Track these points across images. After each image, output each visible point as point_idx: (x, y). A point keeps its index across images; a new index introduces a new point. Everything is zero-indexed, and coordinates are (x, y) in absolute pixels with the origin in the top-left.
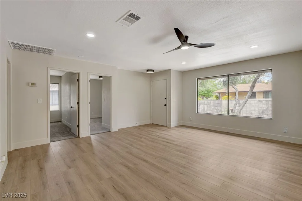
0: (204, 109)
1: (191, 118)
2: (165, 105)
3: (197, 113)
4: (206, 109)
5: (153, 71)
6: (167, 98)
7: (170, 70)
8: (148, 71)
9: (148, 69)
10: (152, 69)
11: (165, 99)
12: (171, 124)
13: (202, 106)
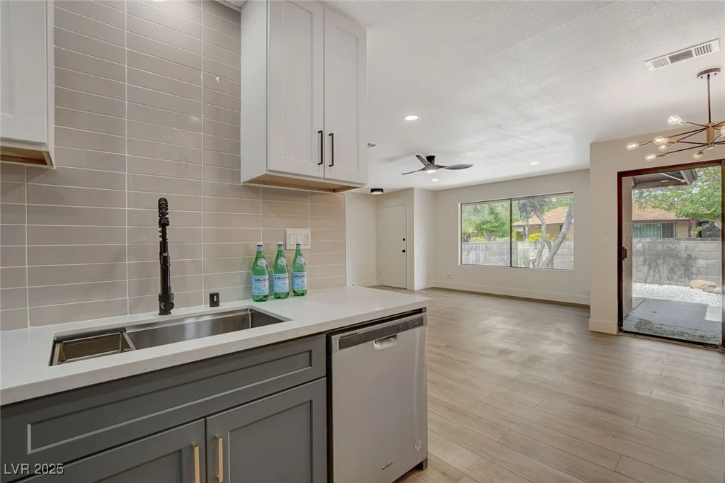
0: (478, 259)
1: (449, 274)
2: (404, 251)
3: (459, 264)
4: (481, 259)
5: (382, 190)
6: (407, 239)
7: (413, 188)
8: (373, 190)
9: (373, 188)
10: (380, 188)
11: (404, 240)
12: (415, 284)
13: (474, 253)
